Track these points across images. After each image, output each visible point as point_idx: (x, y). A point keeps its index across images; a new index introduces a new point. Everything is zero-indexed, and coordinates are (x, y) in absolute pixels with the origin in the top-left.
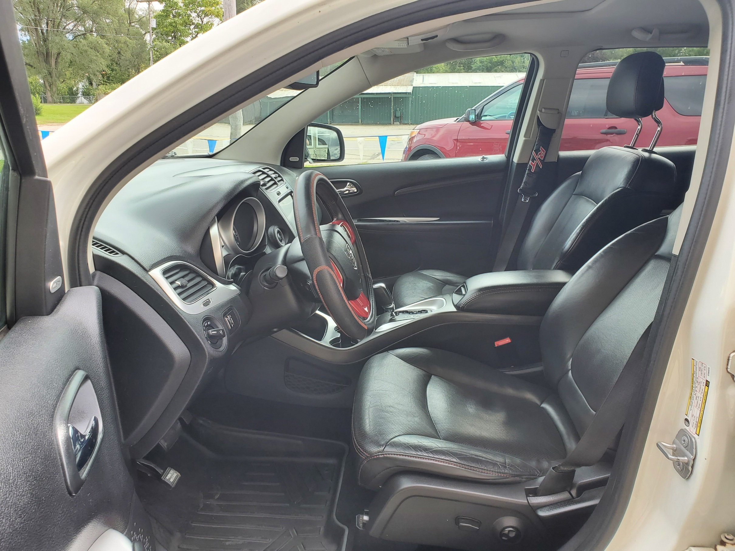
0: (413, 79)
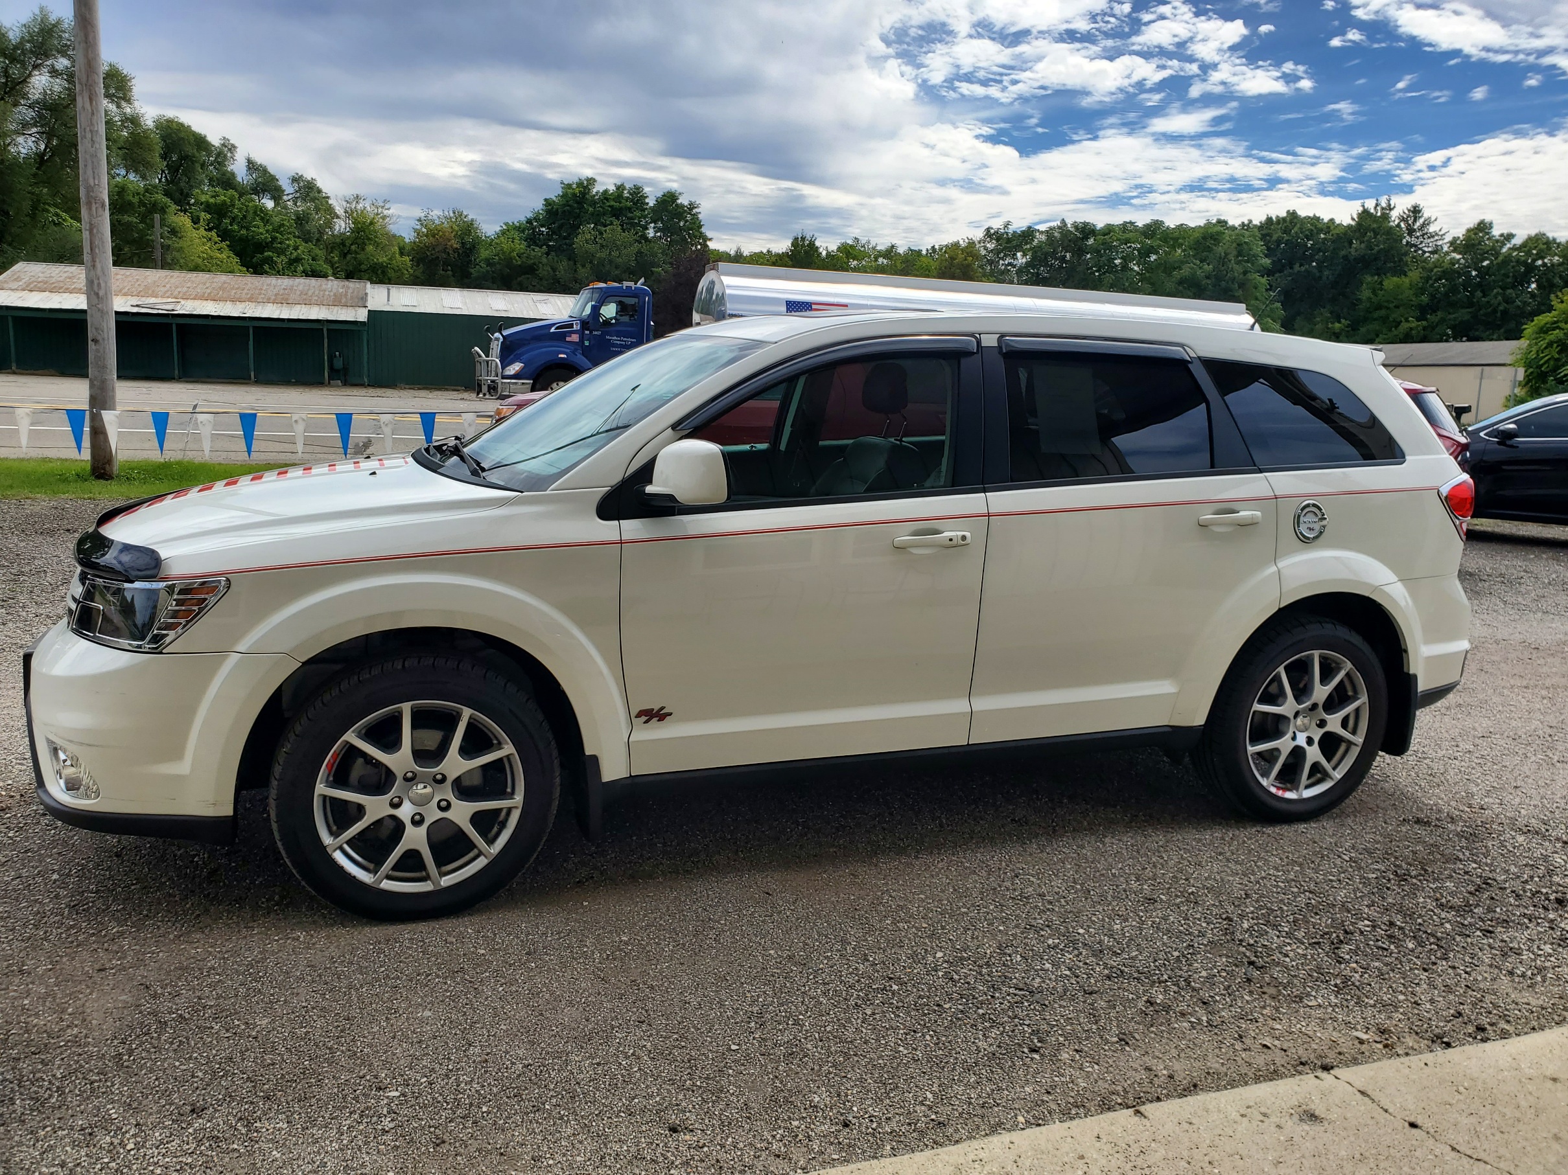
0: (366, 294)
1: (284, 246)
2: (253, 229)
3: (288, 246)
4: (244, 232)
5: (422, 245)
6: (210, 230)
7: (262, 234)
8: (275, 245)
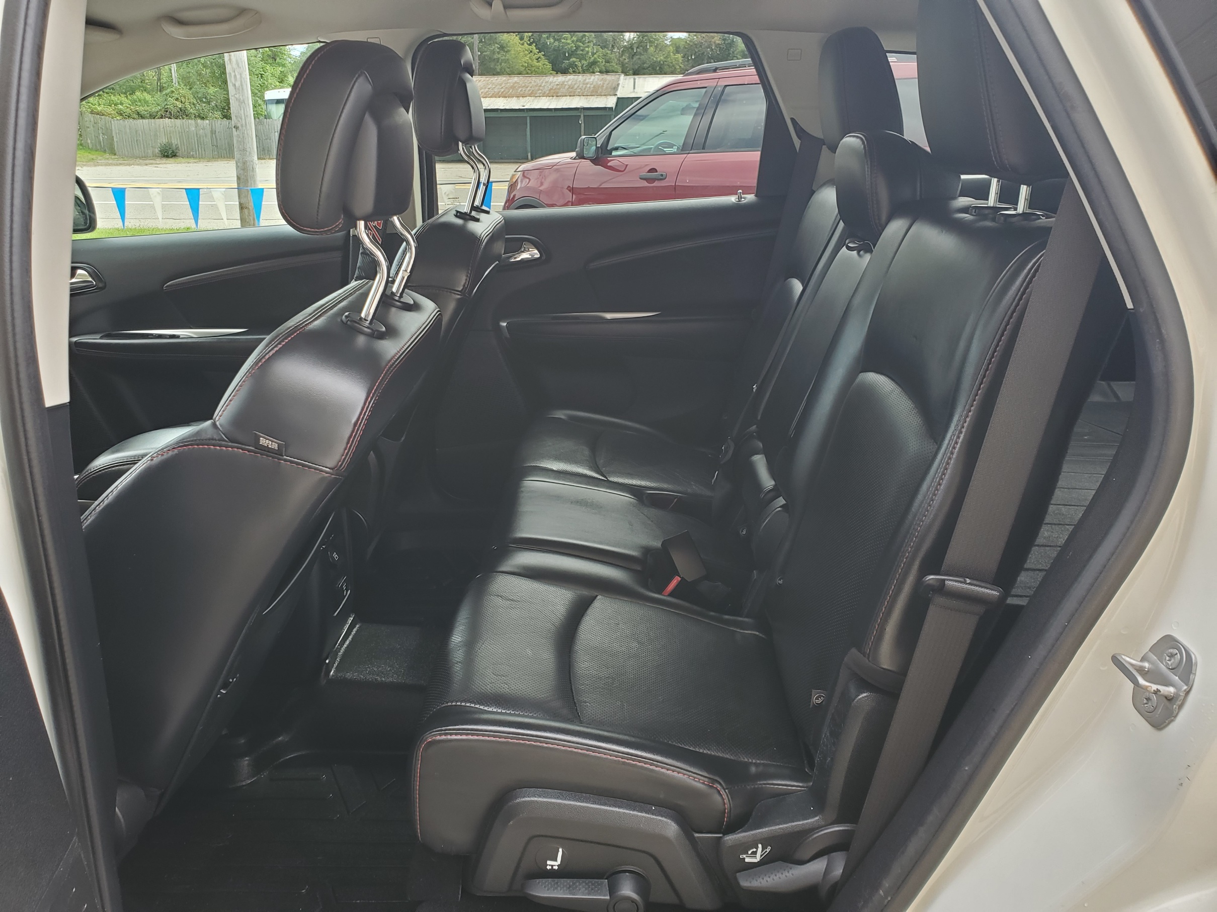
0: (618, 85)
1: (584, 53)
2: (563, 40)
3: (588, 52)
4: (557, 43)
5: (691, 44)
6: (530, 45)
7: (569, 44)
8: (578, 52)
